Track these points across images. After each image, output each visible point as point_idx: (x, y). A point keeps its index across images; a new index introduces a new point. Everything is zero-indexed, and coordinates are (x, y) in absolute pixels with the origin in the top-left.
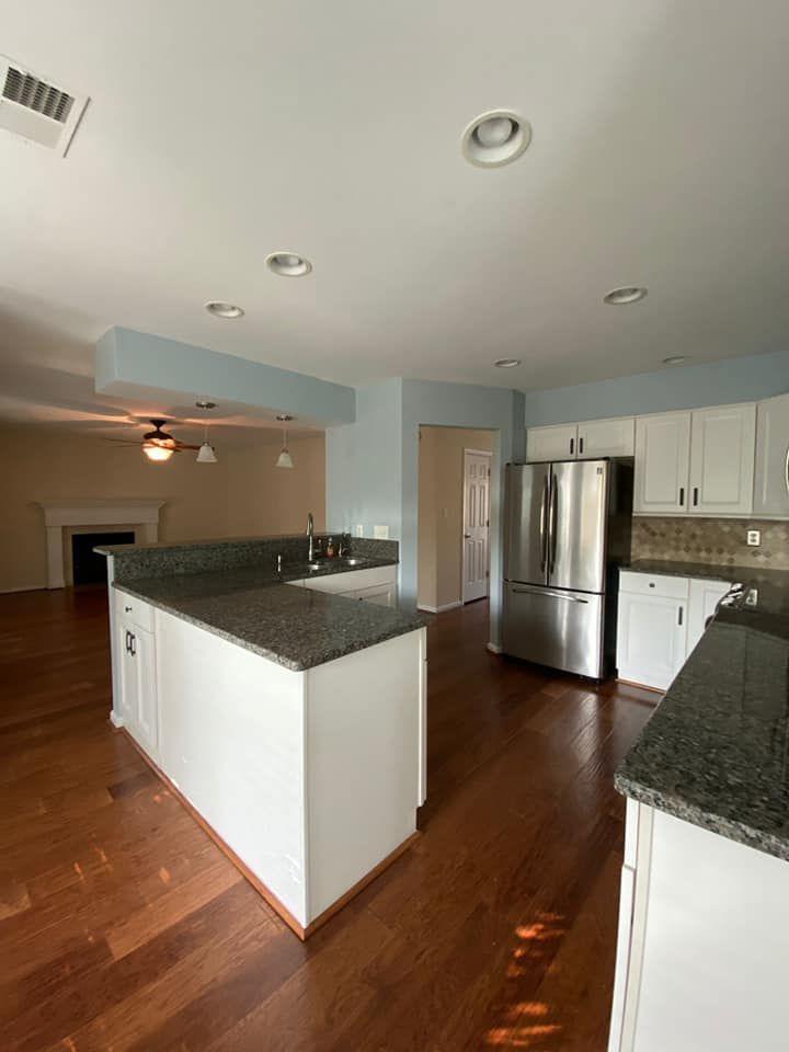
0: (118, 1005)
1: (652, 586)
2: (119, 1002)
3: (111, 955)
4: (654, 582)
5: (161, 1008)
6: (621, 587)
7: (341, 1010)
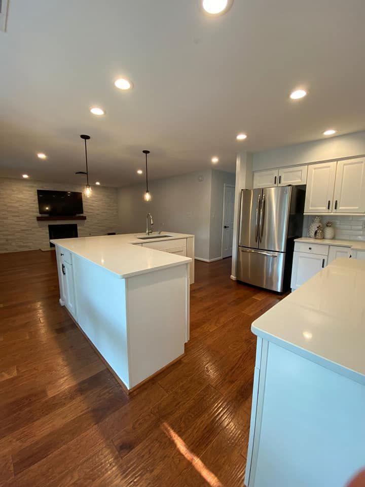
0: (47, 416)
1: (310, 249)
2: (47, 414)
3: (47, 396)
4: (311, 247)
5: (63, 418)
6: (295, 250)
7: (139, 424)
